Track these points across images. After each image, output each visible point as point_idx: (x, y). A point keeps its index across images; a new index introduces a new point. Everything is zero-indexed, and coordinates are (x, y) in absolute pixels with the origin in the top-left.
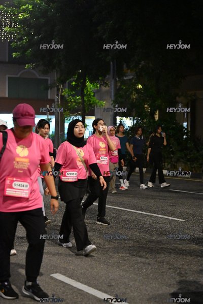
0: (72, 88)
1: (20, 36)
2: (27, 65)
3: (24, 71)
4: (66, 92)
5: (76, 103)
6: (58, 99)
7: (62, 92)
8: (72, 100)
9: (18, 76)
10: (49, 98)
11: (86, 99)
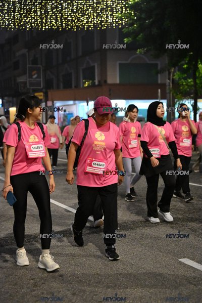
0: (183, 71)
1: (131, 22)
2: (138, 50)
3: (135, 56)
4: (177, 76)
5: (188, 86)
6: (169, 83)
7: (174, 75)
8: (184, 83)
9: (128, 62)
10: (159, 82)
11: (198, 81)
